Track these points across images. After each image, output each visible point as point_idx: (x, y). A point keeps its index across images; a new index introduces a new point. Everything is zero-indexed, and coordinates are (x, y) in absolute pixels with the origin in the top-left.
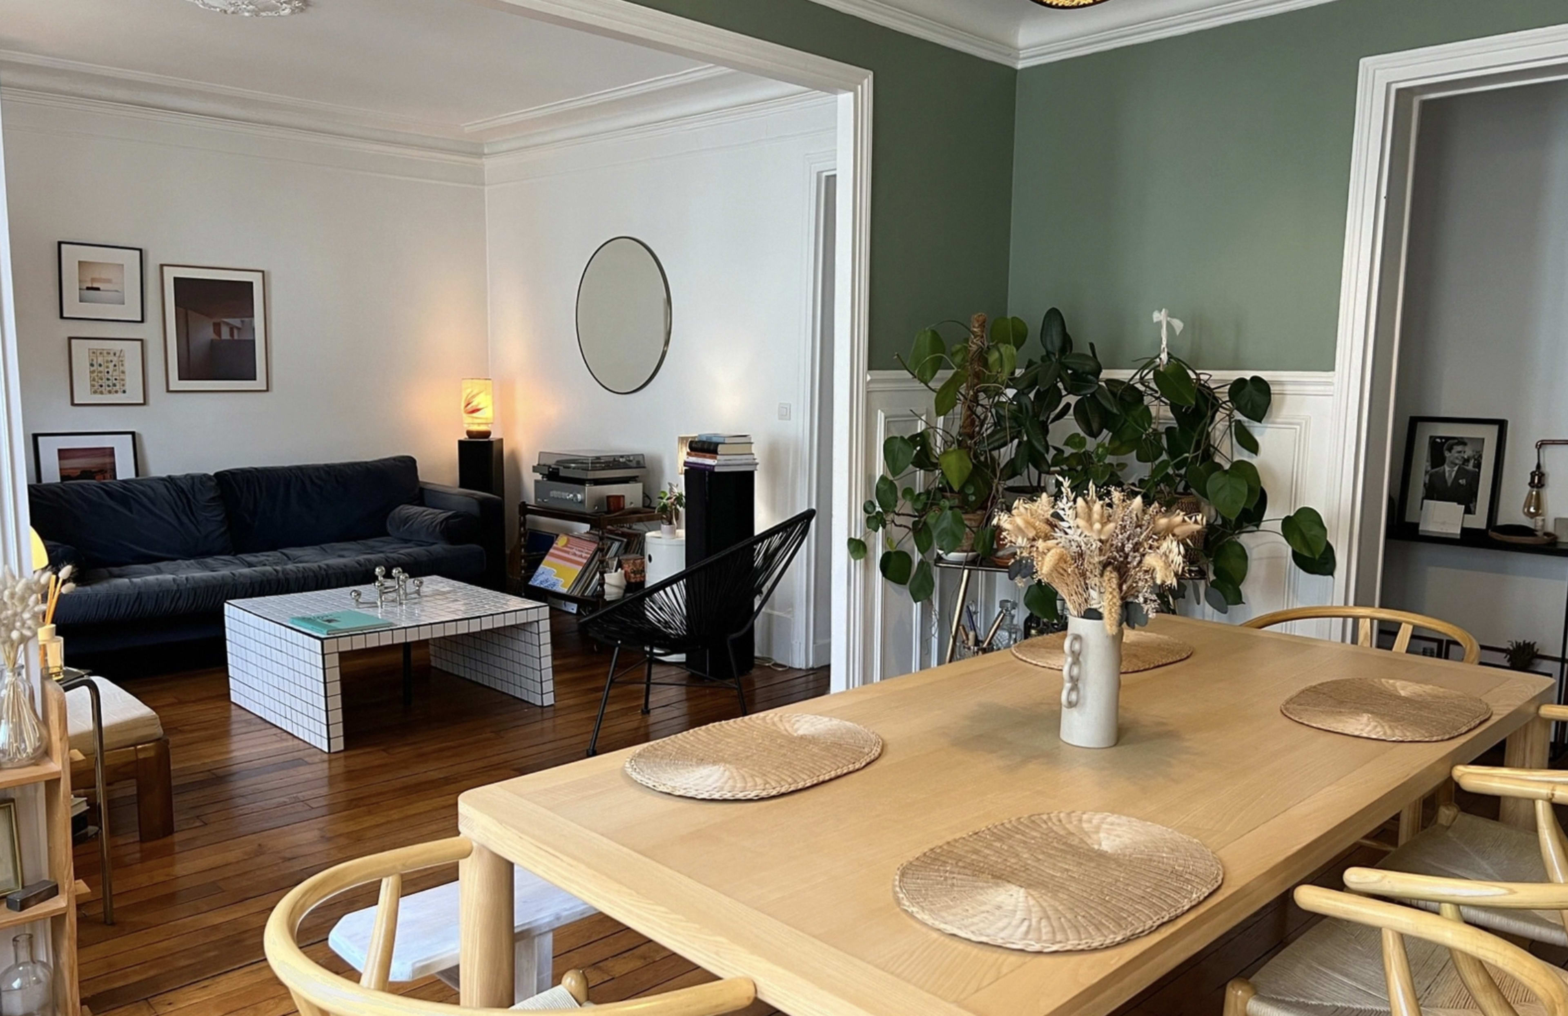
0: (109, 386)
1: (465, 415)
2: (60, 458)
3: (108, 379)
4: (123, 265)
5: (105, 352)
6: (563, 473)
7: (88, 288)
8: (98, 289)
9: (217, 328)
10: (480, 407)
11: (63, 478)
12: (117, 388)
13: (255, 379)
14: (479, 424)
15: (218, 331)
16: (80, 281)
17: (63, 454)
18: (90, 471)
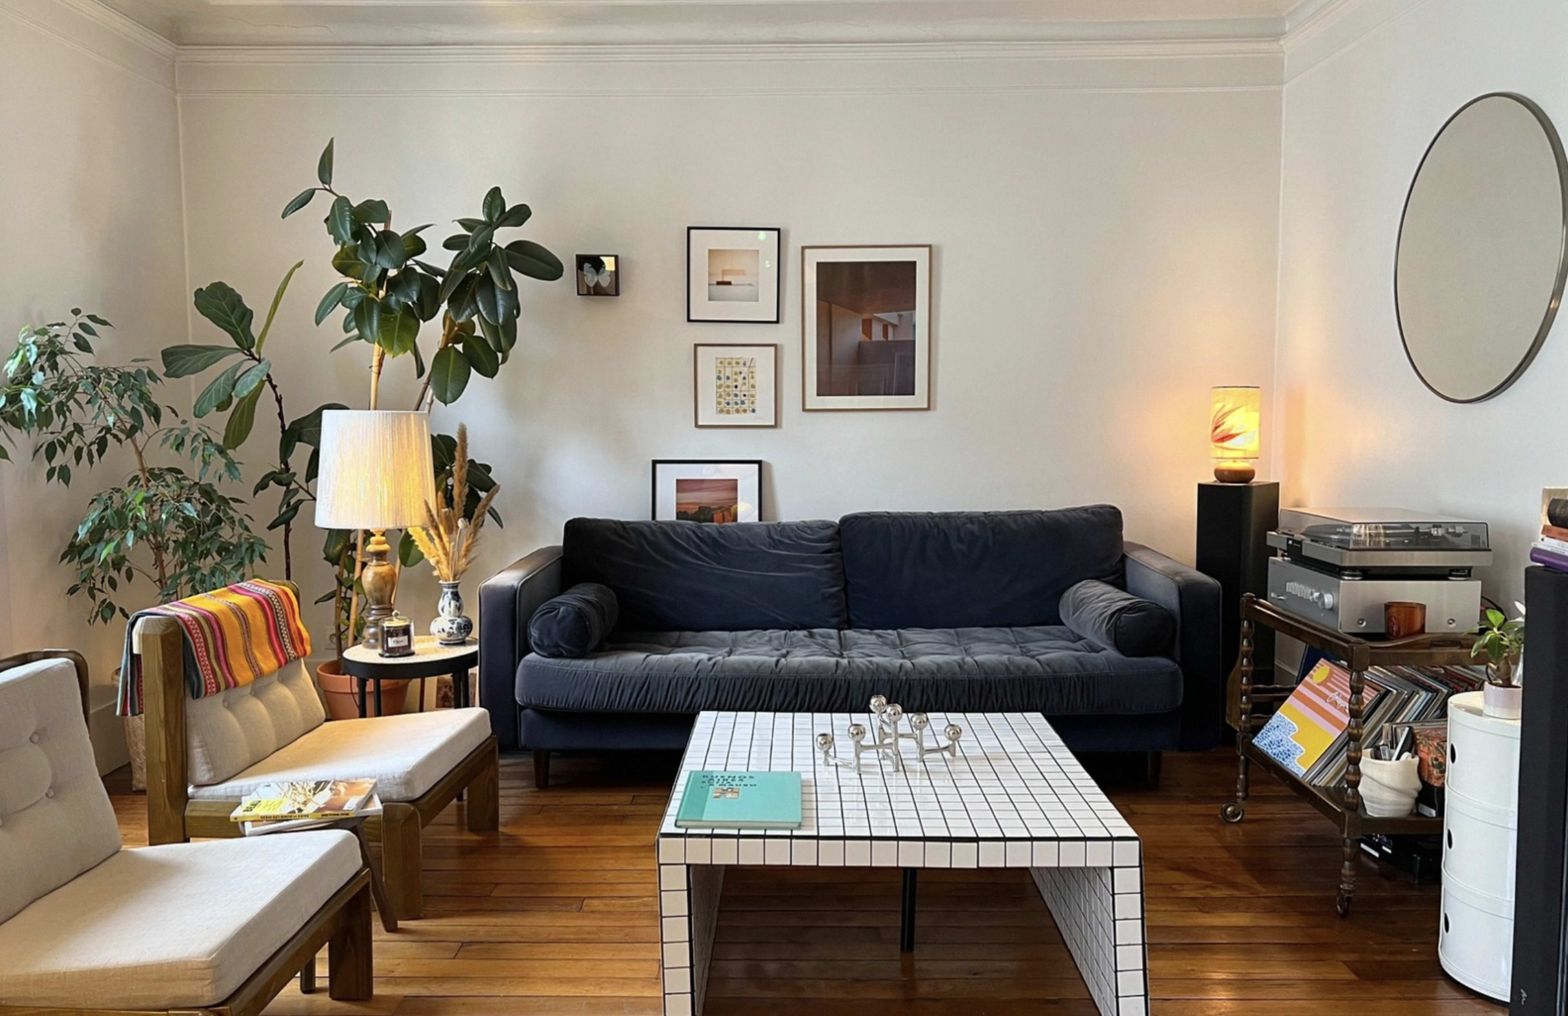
0: (736, 404)
1: (1213, 445)
2: (679, 490)
3: (736, 395)
4: (757, 251)
5: (734, 362)
6: (1310, 550)
7: (719, 283)
8: (729, 283)
9: (867, 327)
10: (1232, 432)
11: (681, 515)
12: (745, 406)
13: (913, 394)
14: (1235, 459)
15: (867, 331)
16: (710, 274)
17: (682, 485)
18: (709, 507)
